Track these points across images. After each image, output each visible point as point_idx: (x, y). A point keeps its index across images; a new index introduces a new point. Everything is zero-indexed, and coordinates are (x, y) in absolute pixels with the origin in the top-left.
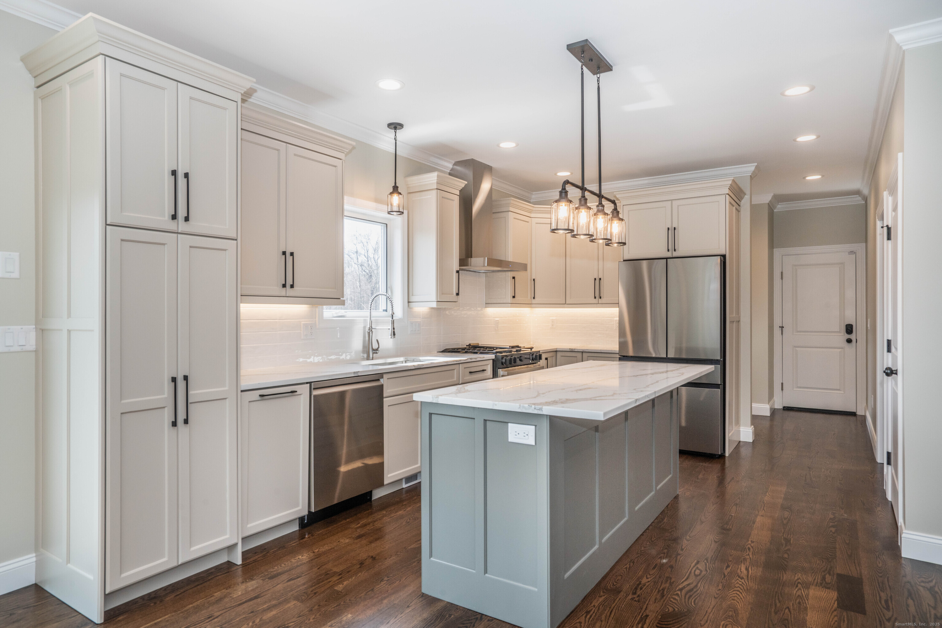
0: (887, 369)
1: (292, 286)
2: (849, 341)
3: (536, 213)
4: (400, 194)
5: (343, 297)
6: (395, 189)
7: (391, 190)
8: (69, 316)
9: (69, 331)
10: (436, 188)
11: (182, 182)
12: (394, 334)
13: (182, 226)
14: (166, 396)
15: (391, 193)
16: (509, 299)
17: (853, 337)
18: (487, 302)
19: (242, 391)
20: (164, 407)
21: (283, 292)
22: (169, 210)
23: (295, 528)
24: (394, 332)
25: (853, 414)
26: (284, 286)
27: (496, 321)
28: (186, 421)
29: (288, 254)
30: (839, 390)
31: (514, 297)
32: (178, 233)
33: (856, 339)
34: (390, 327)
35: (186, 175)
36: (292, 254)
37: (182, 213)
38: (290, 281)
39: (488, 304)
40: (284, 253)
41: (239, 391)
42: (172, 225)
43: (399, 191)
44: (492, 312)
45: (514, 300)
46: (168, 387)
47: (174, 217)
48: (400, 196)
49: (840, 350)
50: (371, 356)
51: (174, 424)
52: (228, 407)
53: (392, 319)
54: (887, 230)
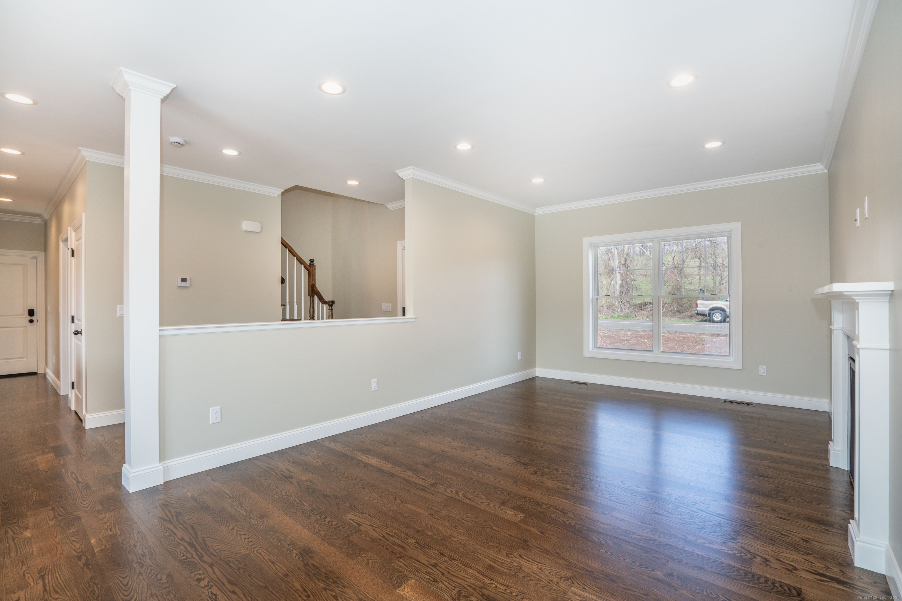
0: (75, 331)
2: (31, 321)
17: (34, 318)
25: (35, 374)
30: (22, 358)
33: (37, 320)
49: (23, 328)
54: (70, 251)
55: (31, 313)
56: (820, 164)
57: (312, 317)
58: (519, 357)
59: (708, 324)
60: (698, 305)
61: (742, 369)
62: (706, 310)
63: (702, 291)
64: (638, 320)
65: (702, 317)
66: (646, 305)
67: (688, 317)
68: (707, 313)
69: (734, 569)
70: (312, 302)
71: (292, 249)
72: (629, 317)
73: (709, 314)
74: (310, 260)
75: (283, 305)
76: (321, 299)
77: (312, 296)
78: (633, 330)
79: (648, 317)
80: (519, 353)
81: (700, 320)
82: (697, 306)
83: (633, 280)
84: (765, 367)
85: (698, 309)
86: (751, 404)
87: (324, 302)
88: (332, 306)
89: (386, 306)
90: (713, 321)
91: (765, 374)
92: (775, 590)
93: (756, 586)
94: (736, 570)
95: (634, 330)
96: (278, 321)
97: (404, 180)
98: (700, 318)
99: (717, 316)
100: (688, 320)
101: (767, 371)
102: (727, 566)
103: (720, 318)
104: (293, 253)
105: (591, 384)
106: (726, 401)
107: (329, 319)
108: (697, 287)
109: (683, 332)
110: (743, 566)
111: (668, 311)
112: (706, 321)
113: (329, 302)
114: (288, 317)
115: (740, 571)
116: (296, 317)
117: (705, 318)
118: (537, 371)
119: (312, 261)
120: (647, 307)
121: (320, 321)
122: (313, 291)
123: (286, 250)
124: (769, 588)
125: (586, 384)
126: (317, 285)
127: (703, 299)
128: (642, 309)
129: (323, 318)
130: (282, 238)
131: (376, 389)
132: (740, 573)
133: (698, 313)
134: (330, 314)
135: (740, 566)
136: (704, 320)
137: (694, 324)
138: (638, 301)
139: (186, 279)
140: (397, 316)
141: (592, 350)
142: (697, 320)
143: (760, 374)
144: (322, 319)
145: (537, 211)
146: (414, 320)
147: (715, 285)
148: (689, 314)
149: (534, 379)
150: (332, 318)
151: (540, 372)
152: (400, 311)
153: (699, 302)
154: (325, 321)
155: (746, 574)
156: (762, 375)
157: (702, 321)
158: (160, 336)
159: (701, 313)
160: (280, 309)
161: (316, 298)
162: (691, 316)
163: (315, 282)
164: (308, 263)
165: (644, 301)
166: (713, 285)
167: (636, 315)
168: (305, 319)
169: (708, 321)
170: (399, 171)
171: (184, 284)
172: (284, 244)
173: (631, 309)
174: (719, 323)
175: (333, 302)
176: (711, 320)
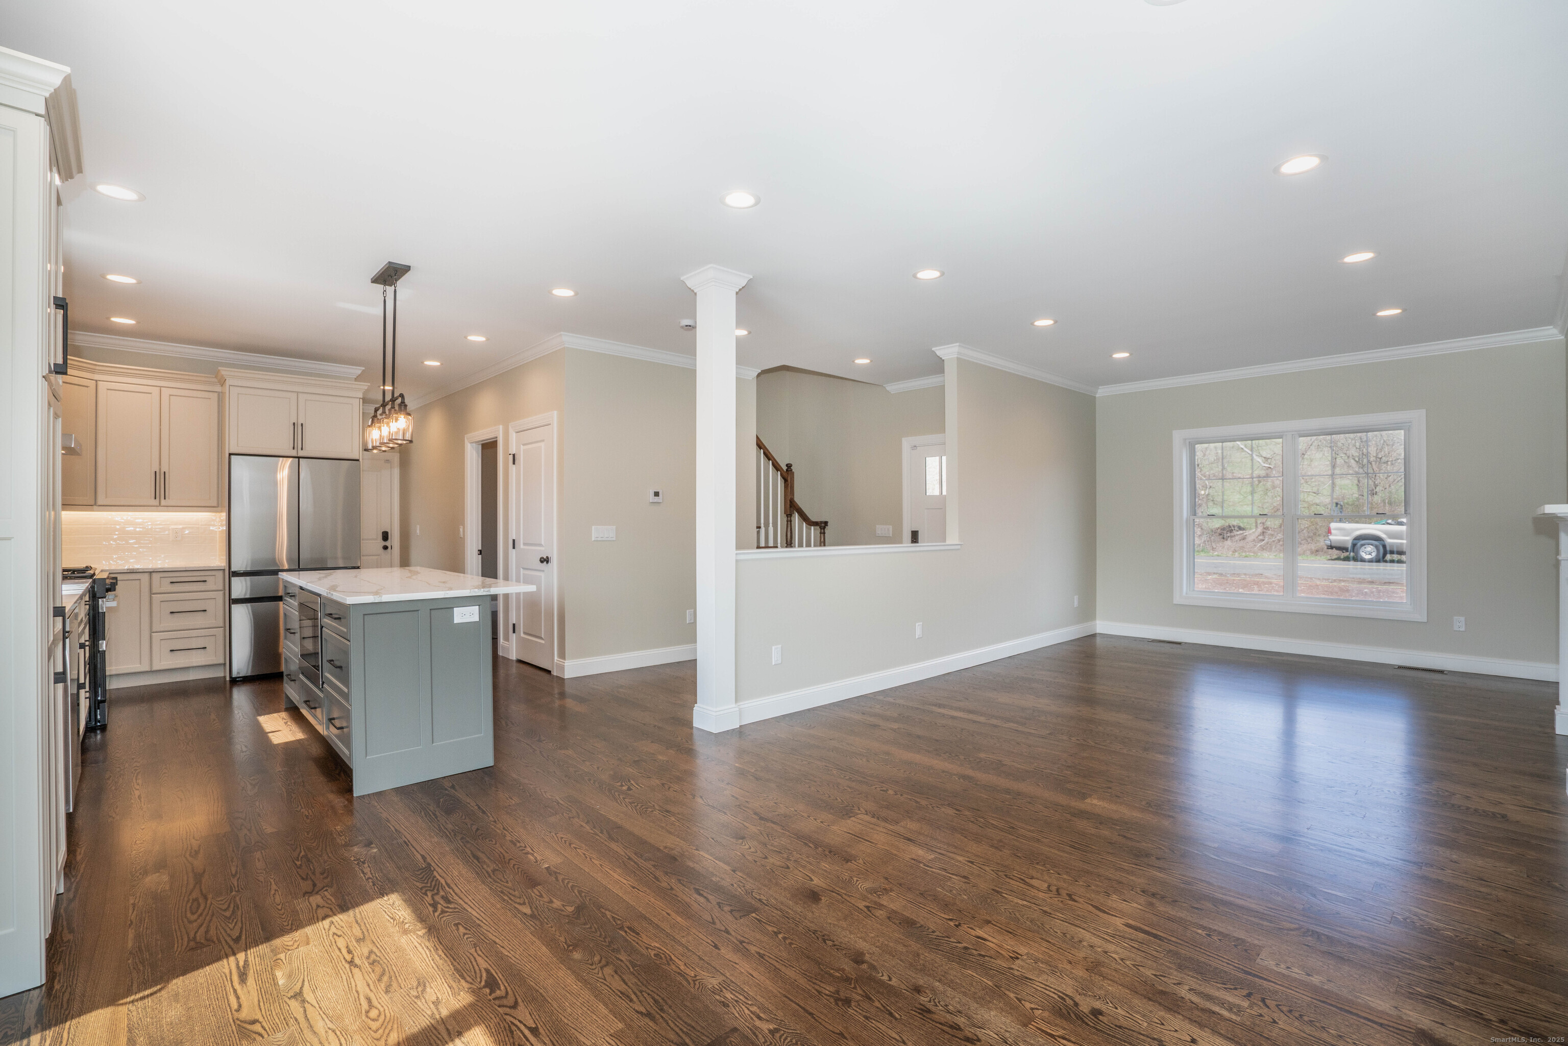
0: (542, 558)
2: (385, 548)
17: (388, 543)
33: (391, 546)
54: (511, 457)
55: (385, 536)
56: (1551, 327)
57: (789, 544)
58: (1076, 604)
59: (1351, 565)
60: (1332, 531)
61: (1425, 620)
62: (1347, 540)
63: (1339, 506)
64: (1218, 556)
65: (1337, 552)
66: (1231, 531)
67: (1312, 553)
68: (1349, 546)
70: (789, 523)
71: (768, 450)
72: (1202, 551)
73: (1354, 545)
74: (787, 465)
75: (759, 527)
76: (804, 517)
77: (789, 516)
78: (1214, 573)
79: (1235, 551)
80: (1076, 598)
81: (1335, 557)
82: (1329, 532)
83: (1208, 487)
84: (1462, 619)
85: (1331, 537)
86: (1441, 672)
87: (810, 523)
88: (824, 528)
89: (882, 529)
90: (1363, 560)
91: (1463, 629)
95: (1217, 573)
96: (752, 548)
97: (943, 360)
98: (1335, 553)
99: (1368, 552)
100: (1313, 558)
101: (1466, 624)
103: (1374, 554)
104: (768, 456)
105: (1186, 643)
106: (1400, 667)
107: (820, 546)
108: (1327, 500)
109: (1306, 578)
111: (1274, 541)
112: (1347, 559)
113: (821, 522)
114: (763, 544)
116: (771, 544)
117: (1346, 554)
118: (1098, 626)
119: (789, 466)
120: (1232, 534)
121: (804, 549)
122: (791, 507)
123: (760, 453)
125: (1180, 643)
126: (796, 499)
127: (1341, 521)
128: (1224, 538)
129: (809, 545)
130: (757, 437)
131: (921, 636)
133: (1331, 546)
134: (822, 540)
136: (1342, 557)
137: (1325, 564)
138: (1217, 524)
139: (658, 492)
140: (901, 543)
141: (1187, 594)
142: (1329, 557)
143: (1456, 628)
144: (806, 546)
145: (1099, 391)
146: (959, 547)
147: (1363, 496)
148: (1313, 547)
149: (1094, 636)
150: (824, 545)
151: (1103, 626)
152: (907, 536)
153: (1333, 525)
154: (812, 548)
156: (1458, 629)
157: (1338, 559)
158: (737, 561)
159: (1338, 545)
160: (756, 530)
161: (796, 517)
162: (1317, 551)
163: (793, 496)
164: (785, 468)
165: (1227, 524)
166: (1357, 496)
167: (1213, 549)
168: (782, 547)
169: (1351, 559)
170: (938, 348)
171: (656, 499)
172: (760, 445)
173: (1204, 538)
174: (1374, 564)
175: (826, 523)
176: (1359, 559)
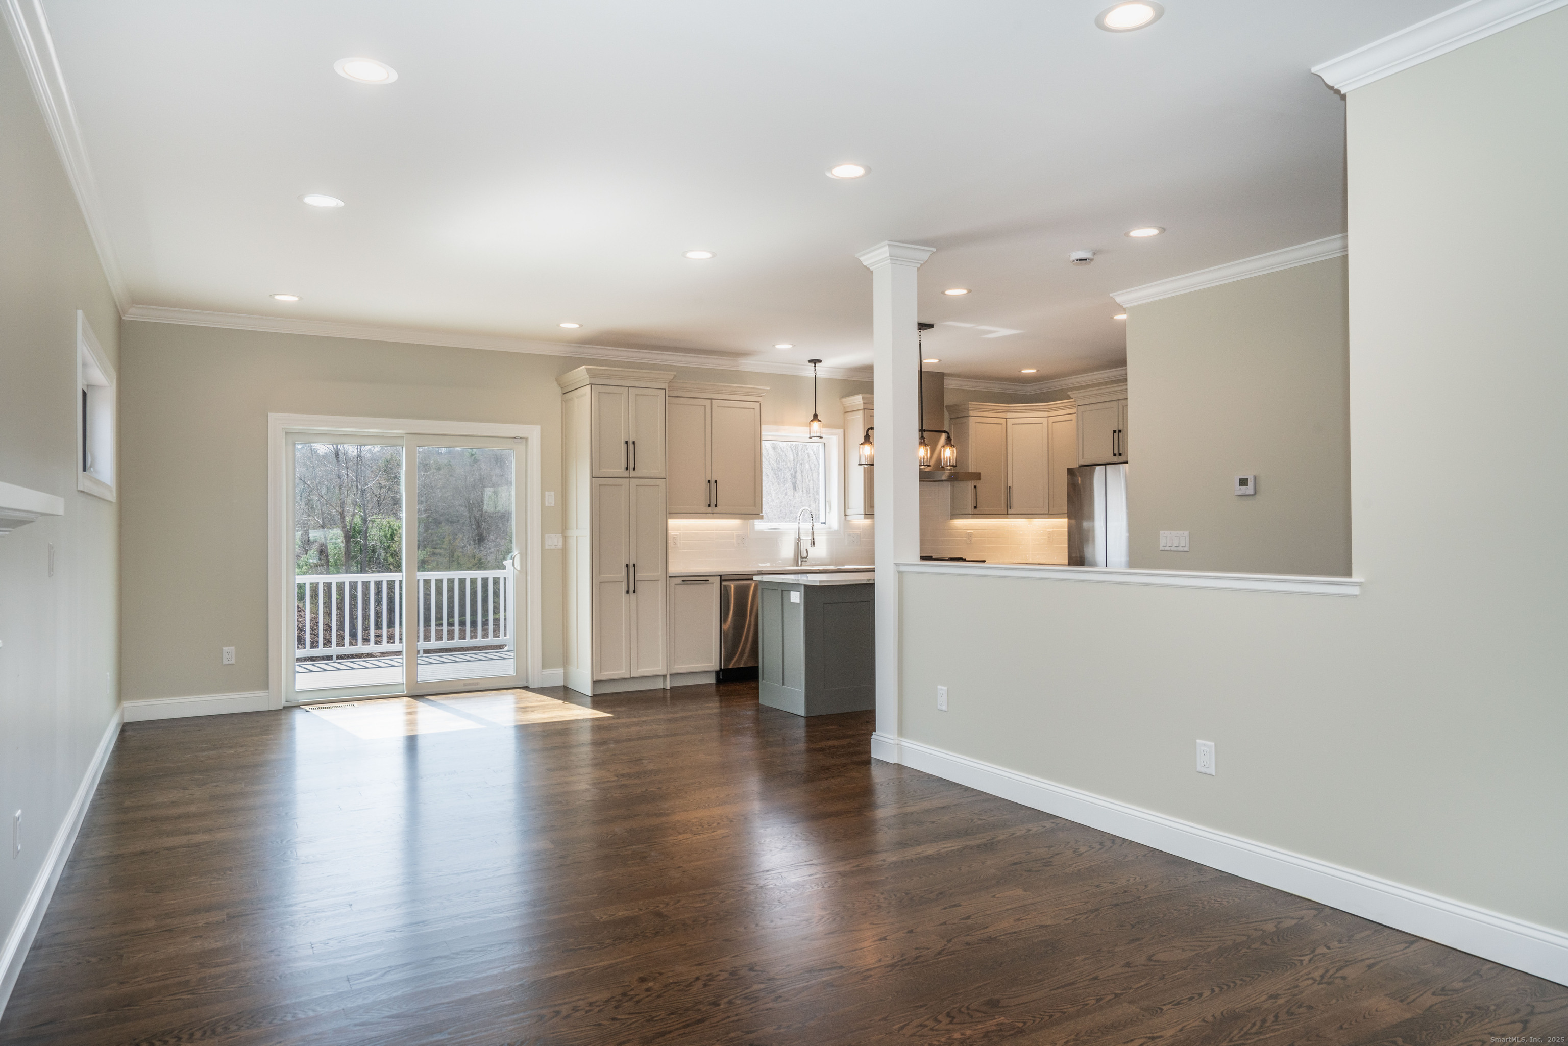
1: (716, 506)
3: (1010, 412)
4: (820, 421)
5: (761, 512)
6: (816, 416)
7: (812, 418)
8: (577, 528)
9: (577, 537)
10: (862, 408)
11: (631, 446)
12: (814, 544)
13: (632, 474)
14: (623, 575)
15: (812, 421)
16: (970, 509)
18: (954, 513)
19: (670, 577)
20: (622, 582)
21: (709, 510)
22: (624, 465)
23: (711, 680)
24: (814, 542)
26: (710, 506)
27: (969, 533)
28: (634, 591)
29: (713, 483)
31: (976, 507)
32: (630, 478)
34: (811, 538)
35: (634, 443)
36: (716, 482)
37: (631, 465)
38: (714, 503)
39: (954, 515)
40: (709, 481)
41: (668, 577)
42: (626, 474)
43: (819, 418)
44: (960, 523)
45: (976, 511)
46: (624, 570)
47: (627, 469)
48: (820, 422)
50: (800, 563)
51: (628, 592)
52: (661, 586)
53: (813, 530)
69: (246, 1025)
92: (176, 1031)
93: (207, 1021)
94: (243, 1026)
102: (260, 1023)
110: (234, 1037)
115: (236, 1027)
124: (186, 1030)
132: (237, 1025)
135: (237, 1036)
155: (226, 1028)
